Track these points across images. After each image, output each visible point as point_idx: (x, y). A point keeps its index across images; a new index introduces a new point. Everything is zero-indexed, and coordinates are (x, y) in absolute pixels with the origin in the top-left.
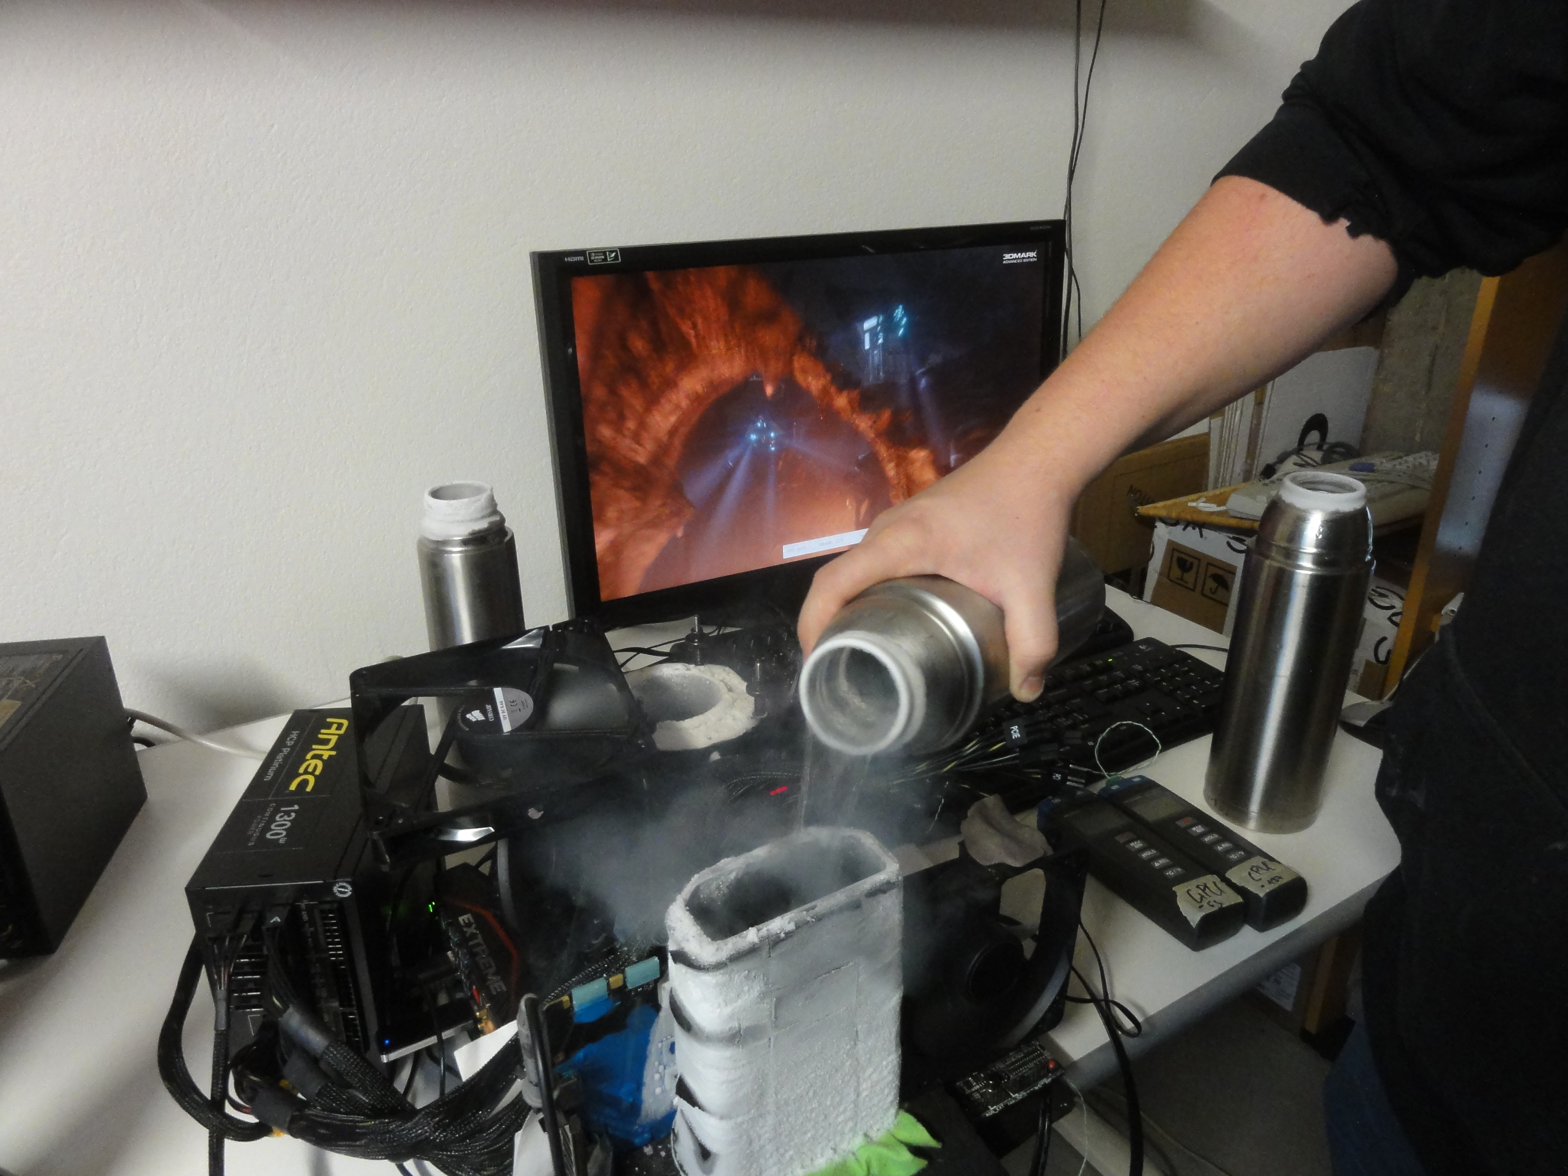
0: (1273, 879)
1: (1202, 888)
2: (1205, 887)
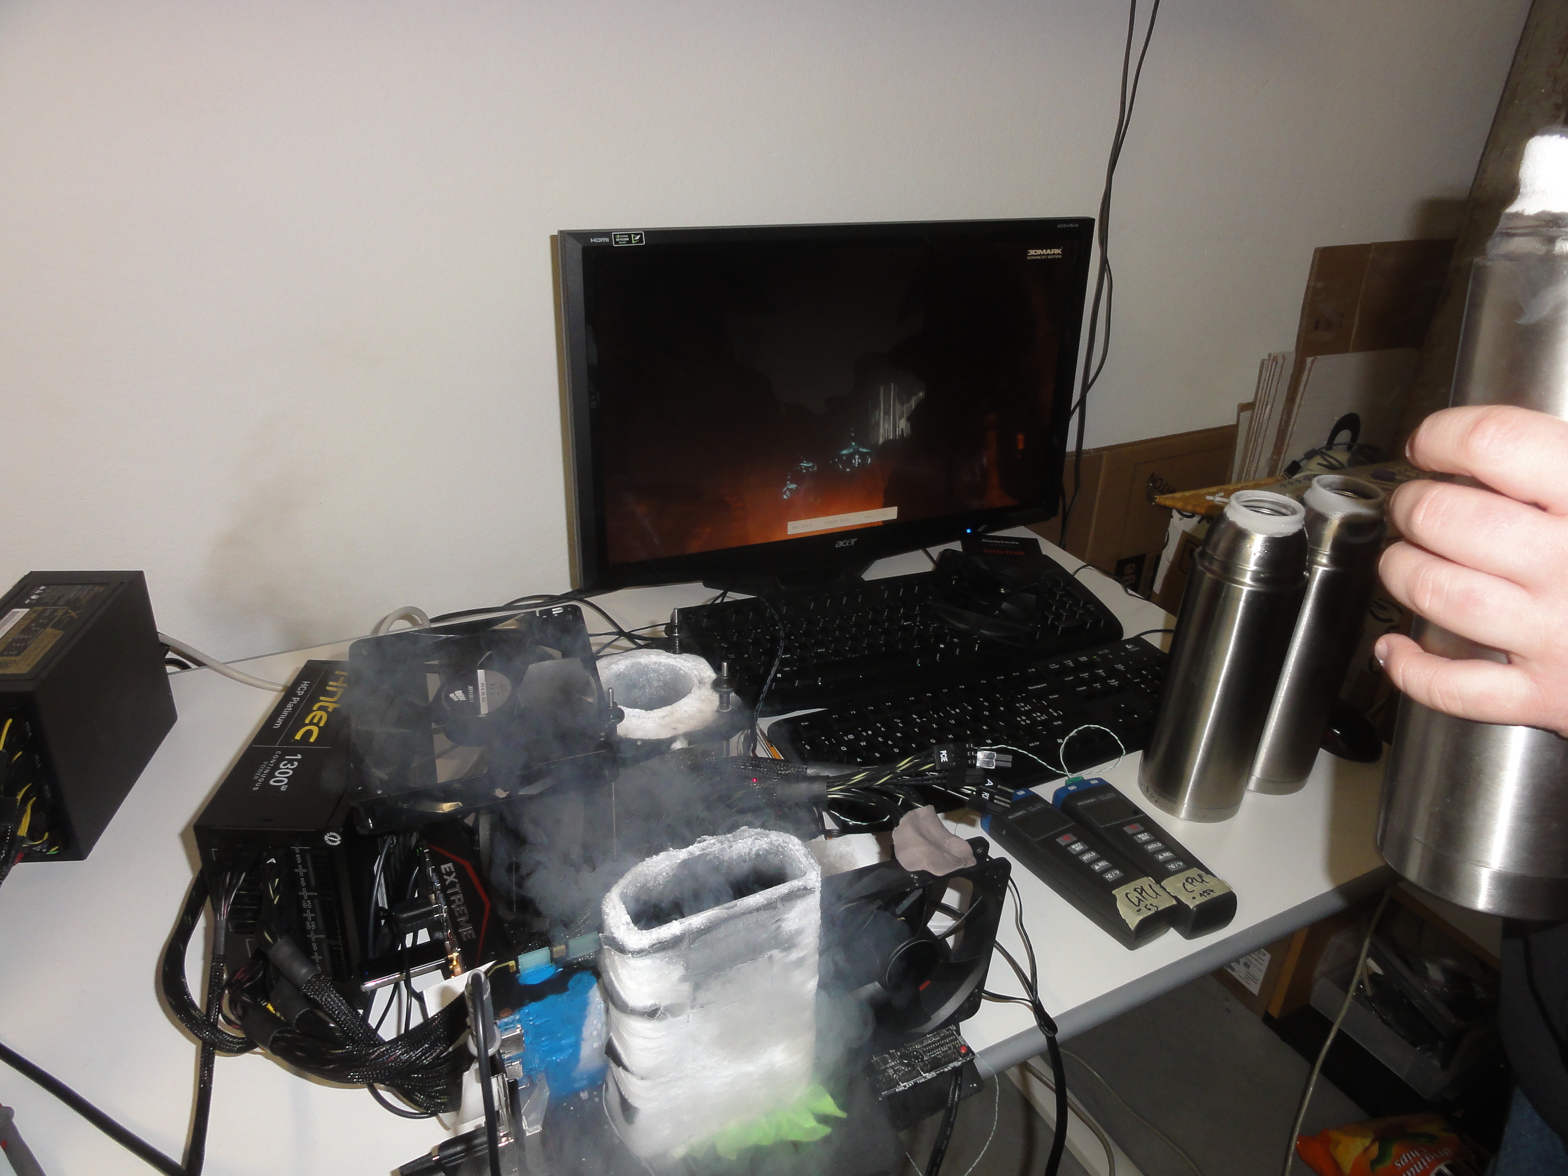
0: (1205, 892)
1: (1139, 891)
2: (1142, 889)
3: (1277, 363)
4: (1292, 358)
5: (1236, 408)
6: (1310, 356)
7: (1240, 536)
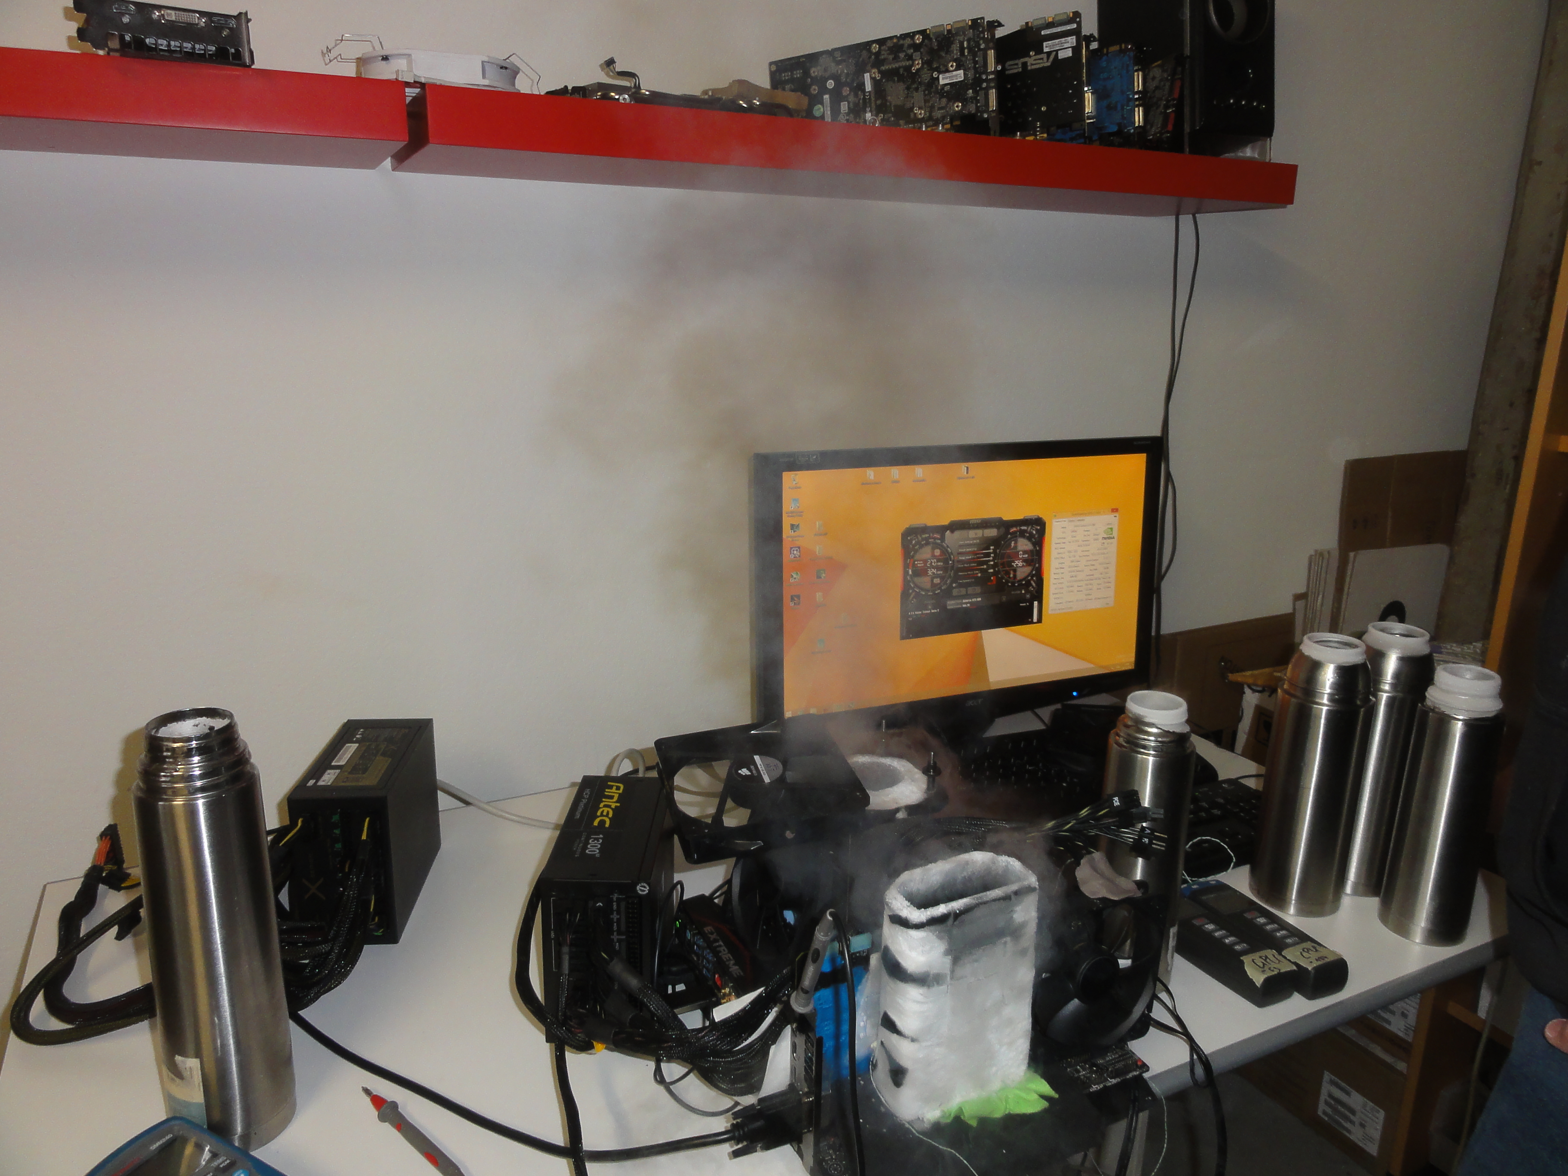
0: (1320, 958)
1: (1264, 958)
2: (1266, 957)
3: (1323, 558)
4: (1336, 554)
5: (1291, 598)
6: (1352, 551)
7: (1316, 666)
